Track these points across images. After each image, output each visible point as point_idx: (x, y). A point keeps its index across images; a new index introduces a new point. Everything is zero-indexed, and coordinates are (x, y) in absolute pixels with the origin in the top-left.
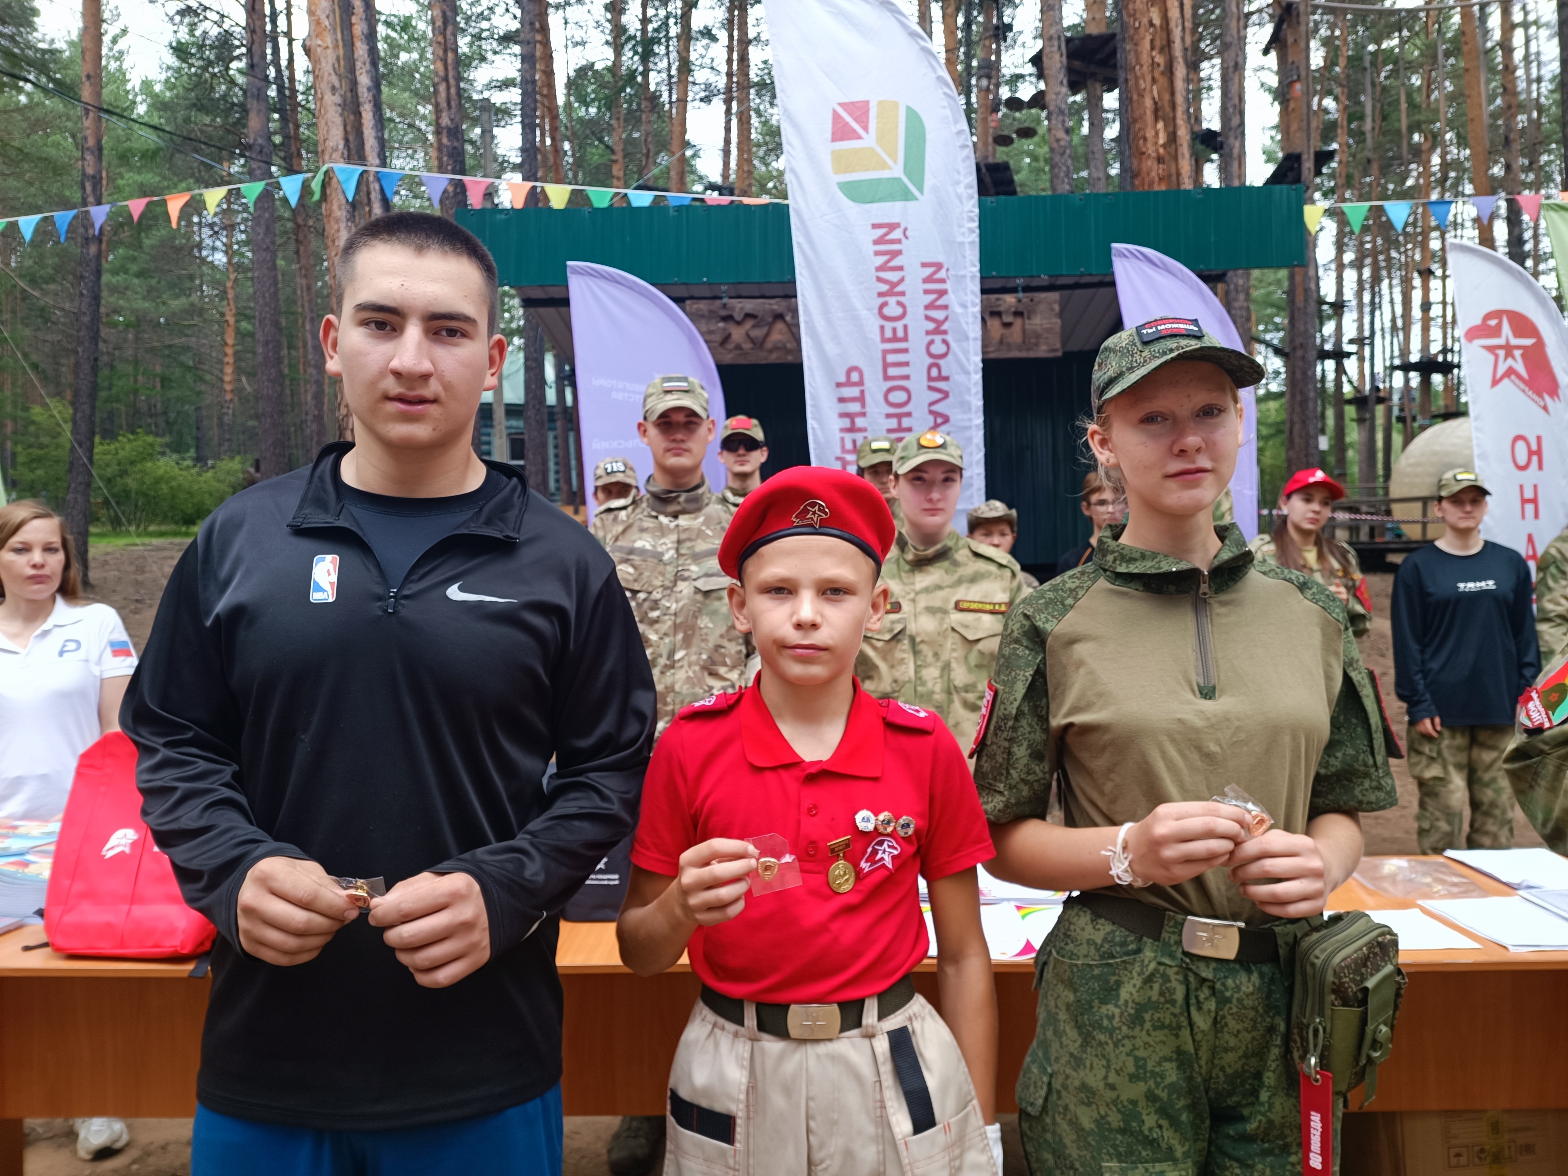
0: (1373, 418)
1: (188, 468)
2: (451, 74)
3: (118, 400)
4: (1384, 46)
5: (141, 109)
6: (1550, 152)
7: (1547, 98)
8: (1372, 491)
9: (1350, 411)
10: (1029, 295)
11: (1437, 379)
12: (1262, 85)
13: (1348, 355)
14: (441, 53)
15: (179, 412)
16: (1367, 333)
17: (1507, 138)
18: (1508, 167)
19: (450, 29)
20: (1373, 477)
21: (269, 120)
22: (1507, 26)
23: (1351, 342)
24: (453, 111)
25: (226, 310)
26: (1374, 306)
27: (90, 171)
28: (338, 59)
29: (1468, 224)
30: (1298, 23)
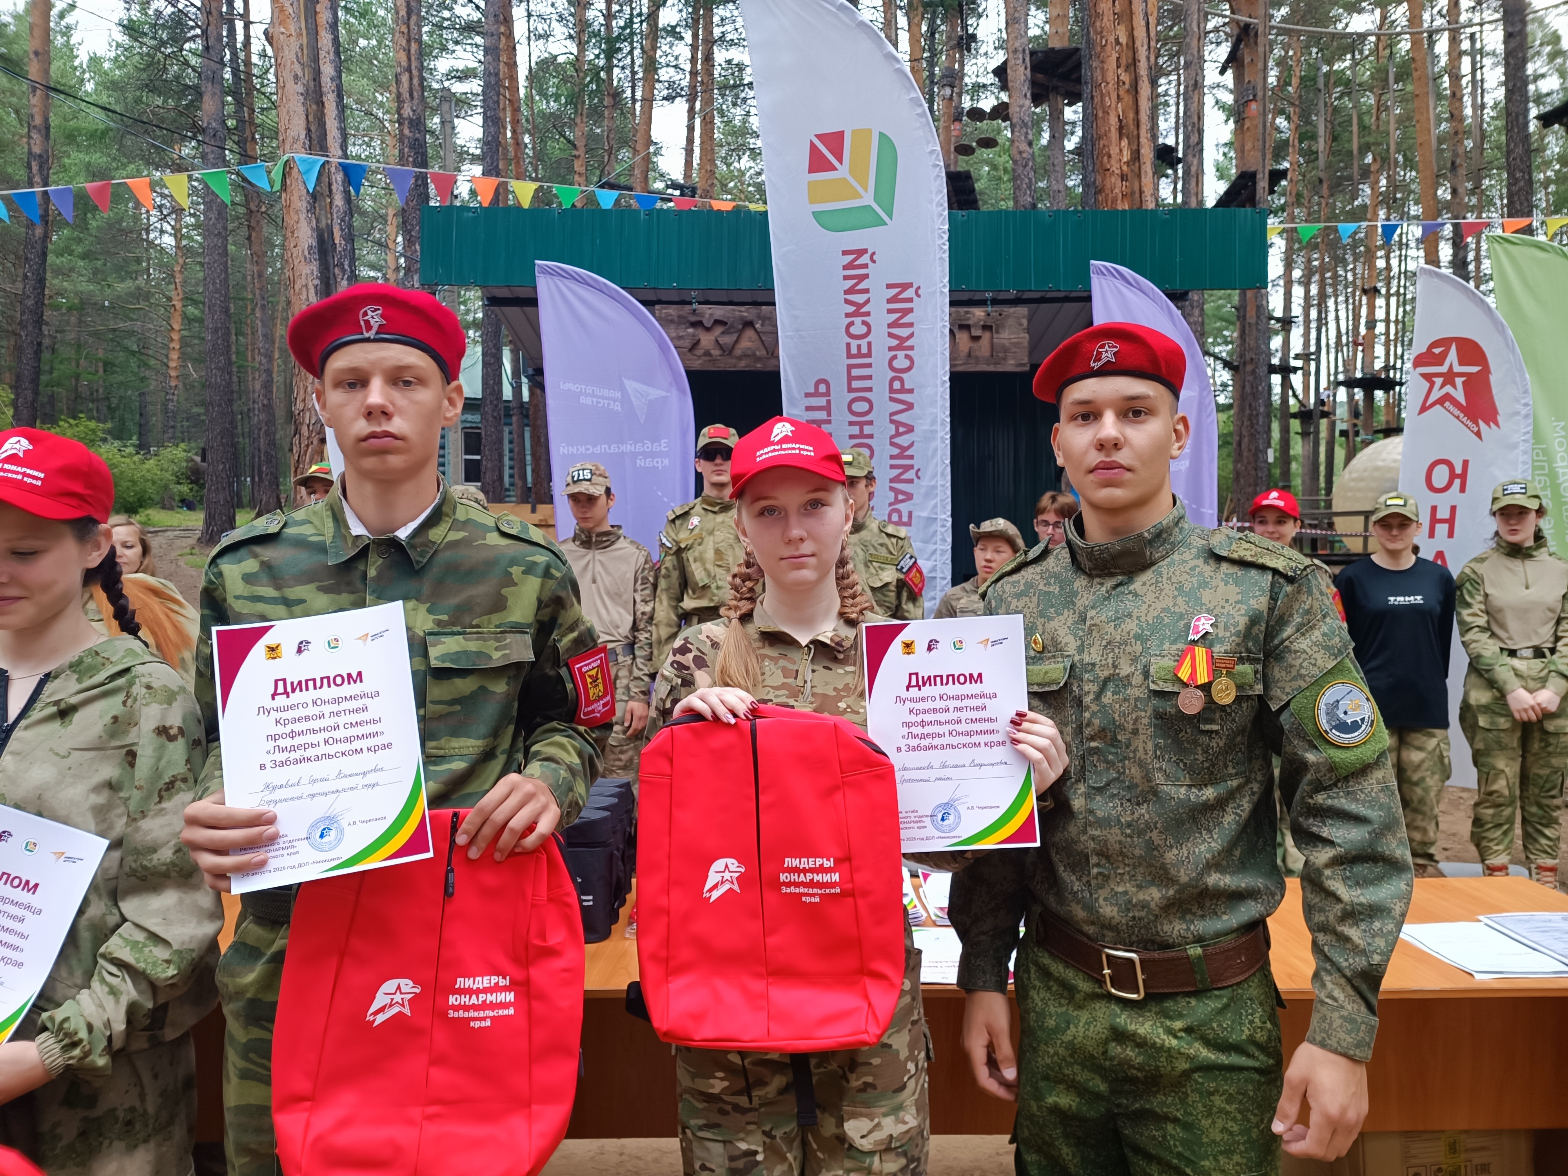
0: (1317, 432)
1: (130, 455)
2: (414, 64)
3: (59, 385)
4: (1335, 67)
5: (89, 87)
6: (1490, 177)
7: (1489, 124)
8: (1315, 504)
9: (1295, 425)
10: (998, 308)
11: (1379, 394)
12: (1217, 102)
13: (1295, 370)
14: (404, 43)
15: (121, 398)
16: (1313, 349)
17: (1453, 163)
18: (1454, 192)
19: (414, 18)
20: (1316, 490)
21: (223, 103)
22: (1455, 54)
23: (1297, 357)
24: (415, 102)
25: (173, 294)
26: (1322, 322)
27: (37, 150)
28: (301, 48)
29: (1412, 244)
30: (1256, 43)
